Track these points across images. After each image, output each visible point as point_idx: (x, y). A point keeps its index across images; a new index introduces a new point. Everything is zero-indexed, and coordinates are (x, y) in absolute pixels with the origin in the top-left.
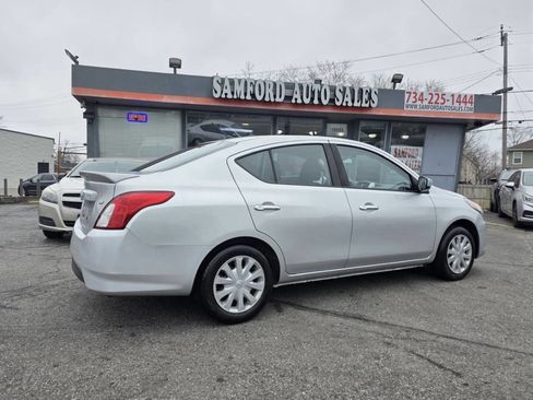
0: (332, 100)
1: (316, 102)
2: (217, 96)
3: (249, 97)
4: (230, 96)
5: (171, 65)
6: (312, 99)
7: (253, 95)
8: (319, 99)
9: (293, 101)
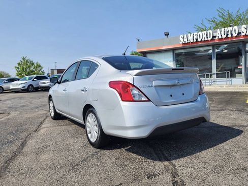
0: (239, 33)
1: (230, 36)
2: (181, 43)
3: (195, 41)
4: (186, 42)
5: (165, 35)
6: (227, 35)
7: (197, 39)
8: (232, 34)
9: (217, 38)
